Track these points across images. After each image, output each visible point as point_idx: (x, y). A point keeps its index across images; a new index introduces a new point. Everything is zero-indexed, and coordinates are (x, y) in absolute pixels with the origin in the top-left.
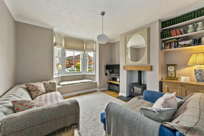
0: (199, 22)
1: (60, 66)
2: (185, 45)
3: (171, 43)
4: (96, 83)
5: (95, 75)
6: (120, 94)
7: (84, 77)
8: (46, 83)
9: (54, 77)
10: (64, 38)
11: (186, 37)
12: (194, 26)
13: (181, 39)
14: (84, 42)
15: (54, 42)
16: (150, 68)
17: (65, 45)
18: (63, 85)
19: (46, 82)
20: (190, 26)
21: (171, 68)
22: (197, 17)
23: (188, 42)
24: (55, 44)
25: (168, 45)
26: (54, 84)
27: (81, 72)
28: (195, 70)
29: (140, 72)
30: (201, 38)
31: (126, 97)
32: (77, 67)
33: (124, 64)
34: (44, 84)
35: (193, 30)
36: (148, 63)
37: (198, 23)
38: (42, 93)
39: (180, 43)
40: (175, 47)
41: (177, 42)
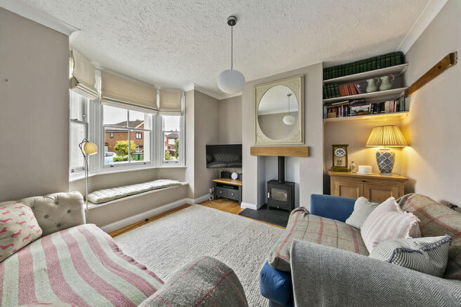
0: (383, 75)
1: (92, 147)
2: (362, 113)
3: (337, 108)
4: (187, 186)
5: (184, 169)
6: (244, 206)
7: (155, 175)
8: (43, 204)
9: (71, 179)
10: (102, 71)
11: (362, 99)
12: (376, 81)
13: (354, 102)
14: (156, 90)
15: (71, 76)
16: (307, 151)
17: (103, 90)
18: (100, 202)
19: (40, 198)
20: (370, 81)
21: (340, 151)
22: (380, 68)
23: (365, 108)
24: (75, 82)
25: (334, 110)
26: (74, 202)
27: (150, 163)
28: (378, 154)
29: (282, 160)
30: (384, 103)
31: (258, 210)
32: (116, 149)
33: (252, 144)
34: (33, 208)
35: (374, 88)
36: (302, 141)
37: (382, 78)
38: (27, 242)
39: (353, 108)
40: (344, 116)
41: (348, 106)
